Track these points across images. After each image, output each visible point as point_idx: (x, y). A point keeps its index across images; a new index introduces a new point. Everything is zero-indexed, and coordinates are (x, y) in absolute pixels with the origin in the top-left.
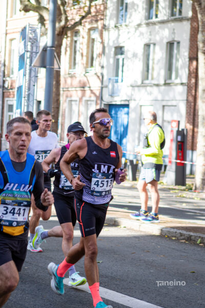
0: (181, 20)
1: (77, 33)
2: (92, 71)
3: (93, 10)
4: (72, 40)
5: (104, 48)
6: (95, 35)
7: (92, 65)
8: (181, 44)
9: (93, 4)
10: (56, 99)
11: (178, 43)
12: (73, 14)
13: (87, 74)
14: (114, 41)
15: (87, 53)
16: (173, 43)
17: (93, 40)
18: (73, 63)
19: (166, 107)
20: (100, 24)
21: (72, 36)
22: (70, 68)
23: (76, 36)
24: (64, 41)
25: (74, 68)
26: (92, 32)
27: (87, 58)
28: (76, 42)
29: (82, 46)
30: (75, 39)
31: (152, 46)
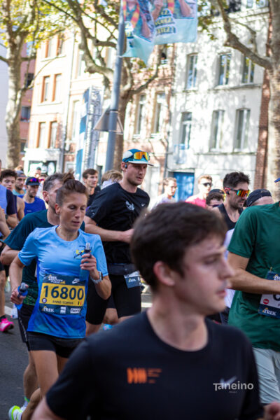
0: (252, 87)
1: (143, 96)
2: (157, 136)
3: (160, 74)
4: (137, 104)
5: (170, 114)
6: (162, 100)
7: (157, 130)
8: (252, 112)
9: (160, 67)
11: (249, 111)
12: (140, 77)
13: (151, 140)
14: (181, 108)
15: (153, 118)
16: (243, 111)
17: (159, 106)
18: (138, 128)
20: (167, 89)
21: (138, 100)
22: (135, 133)
23: (142, 100)
24: (129, 105)
25: (139, 133)
26: (158, 96)
27: (152, 123)
28: (142, 106)
29: (148, 111)
30: (141, 103)
31: (220, 112)
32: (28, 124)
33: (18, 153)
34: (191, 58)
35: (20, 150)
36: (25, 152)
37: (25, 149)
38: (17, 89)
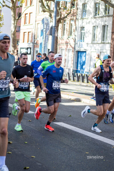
0: (109, 16)
1: (65, 21)
2: (71, 37)
3: (72, 12)
4: (63, 24)
7: (71, 35)
8: (108, 26)
9: (72, 9)
10: (56, 49)
11: (107, 26)
12: (64, 13)
13: (69, 38)
14: (80, 25)
15: (69, 30)
16: (105, 26)
17: (72, 24)
18: (63, 34)
19: (102, 53)
21: (63, 22)
22: (62, 36)
24: (60, 25)
25: (64, 36)
26: (71, 21)
27: (69, 32)
28: (64, 25)
29: (67, 27)
30: (64, 23)
31: (96, 27)
32: (20, 33)
33: (16, 45)
34: (84, 5)
35: (16, 43)
36: (18, 44)
37: (19, 43)
38: (15, 19)
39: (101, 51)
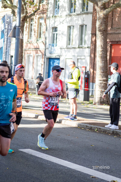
0: (87, 13)
1: (32, 20)
2: (40, 40)
3: (41, 8)
4: (29, 24)
6: (42, 21)
7: (40, 37)
9: (41, 4)
10: (21, 55)
11: (86, 26)
12: (30, 10)
13: (37, 42)
14: (52, 25)
15: (38, 31)
16: (83, 26)
17: (41, 24)
18: (30, 36)
19: (79, 60)
20: (45, 15)
22: (28, 38)
24: (26, 24)
25: (31, 39)
26: (40, 19)
27: (38, 33)
29: (35, 27)
30: (31, 23)
31: (72, 27)
39: (79, 58)
